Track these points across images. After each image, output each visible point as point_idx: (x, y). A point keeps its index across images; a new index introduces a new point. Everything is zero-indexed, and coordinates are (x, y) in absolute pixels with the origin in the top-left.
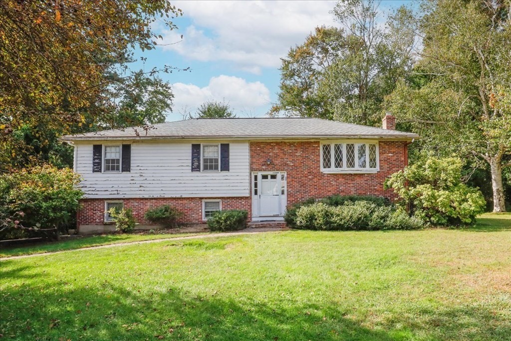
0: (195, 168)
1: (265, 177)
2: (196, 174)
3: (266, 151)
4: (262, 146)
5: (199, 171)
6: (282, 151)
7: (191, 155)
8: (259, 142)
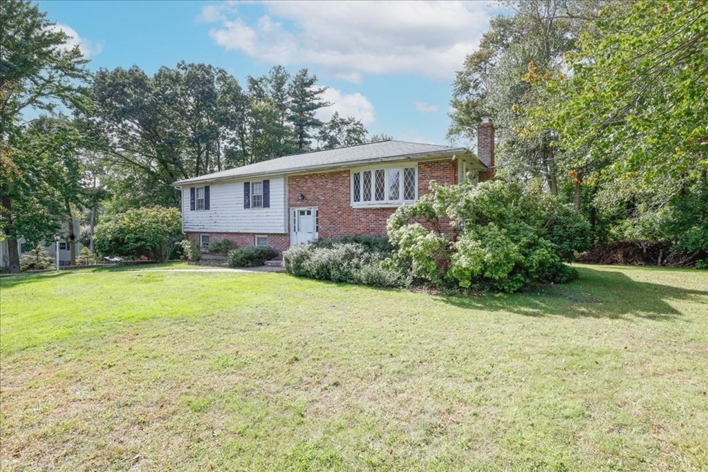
0: (247, 206)
1: (302, 213)
2: (248, 210)
3: (301, 185)
4: (297, 180)
5: (249, 208)
6: (314, 184)
7: (243, 193)
8: (295, 176)
